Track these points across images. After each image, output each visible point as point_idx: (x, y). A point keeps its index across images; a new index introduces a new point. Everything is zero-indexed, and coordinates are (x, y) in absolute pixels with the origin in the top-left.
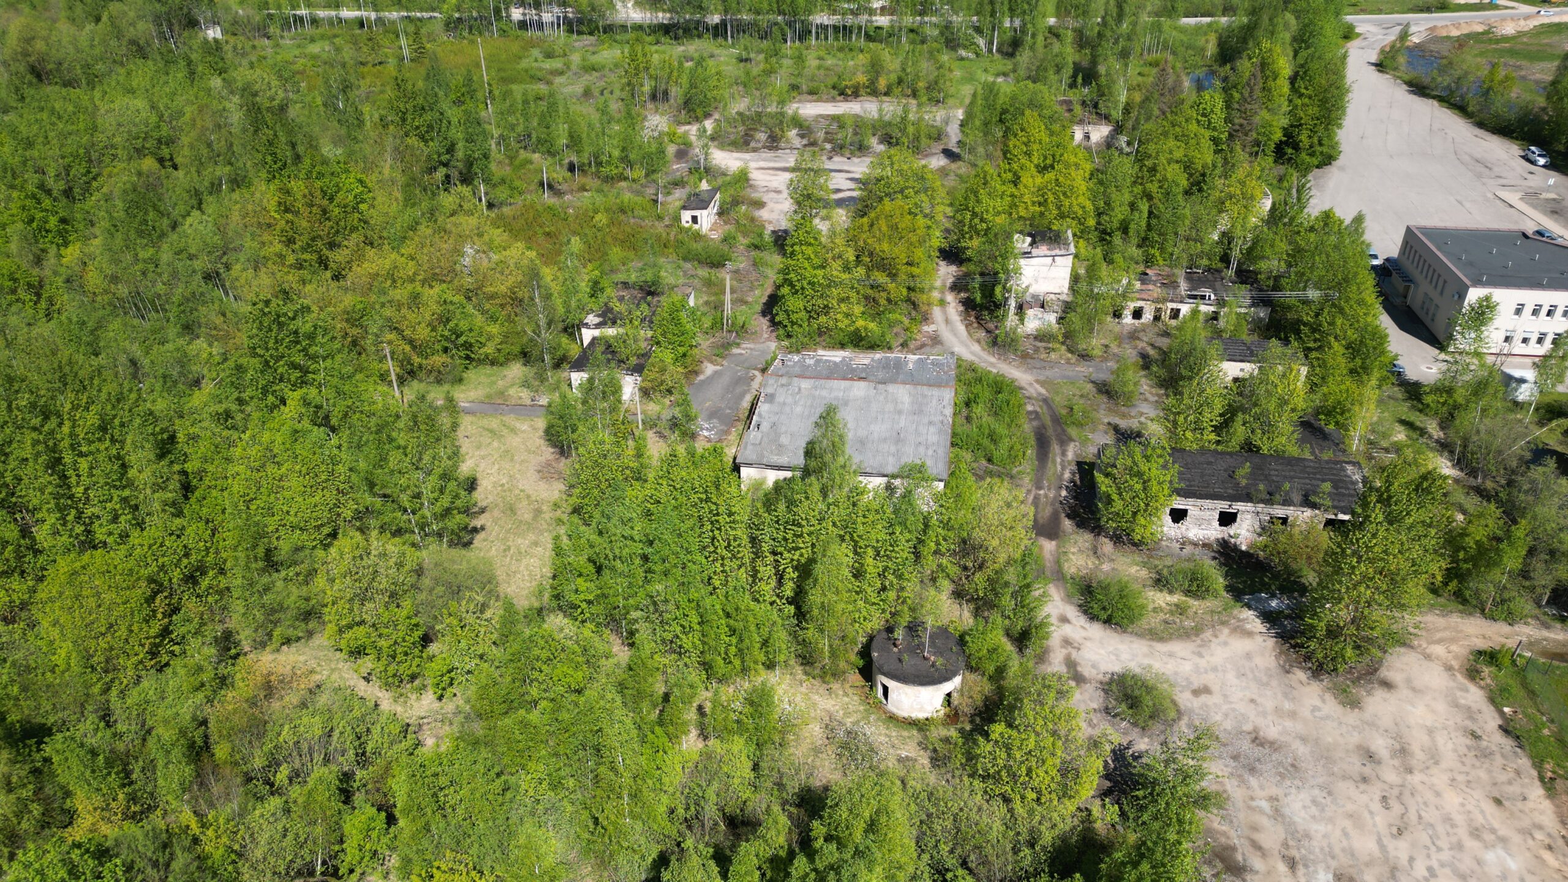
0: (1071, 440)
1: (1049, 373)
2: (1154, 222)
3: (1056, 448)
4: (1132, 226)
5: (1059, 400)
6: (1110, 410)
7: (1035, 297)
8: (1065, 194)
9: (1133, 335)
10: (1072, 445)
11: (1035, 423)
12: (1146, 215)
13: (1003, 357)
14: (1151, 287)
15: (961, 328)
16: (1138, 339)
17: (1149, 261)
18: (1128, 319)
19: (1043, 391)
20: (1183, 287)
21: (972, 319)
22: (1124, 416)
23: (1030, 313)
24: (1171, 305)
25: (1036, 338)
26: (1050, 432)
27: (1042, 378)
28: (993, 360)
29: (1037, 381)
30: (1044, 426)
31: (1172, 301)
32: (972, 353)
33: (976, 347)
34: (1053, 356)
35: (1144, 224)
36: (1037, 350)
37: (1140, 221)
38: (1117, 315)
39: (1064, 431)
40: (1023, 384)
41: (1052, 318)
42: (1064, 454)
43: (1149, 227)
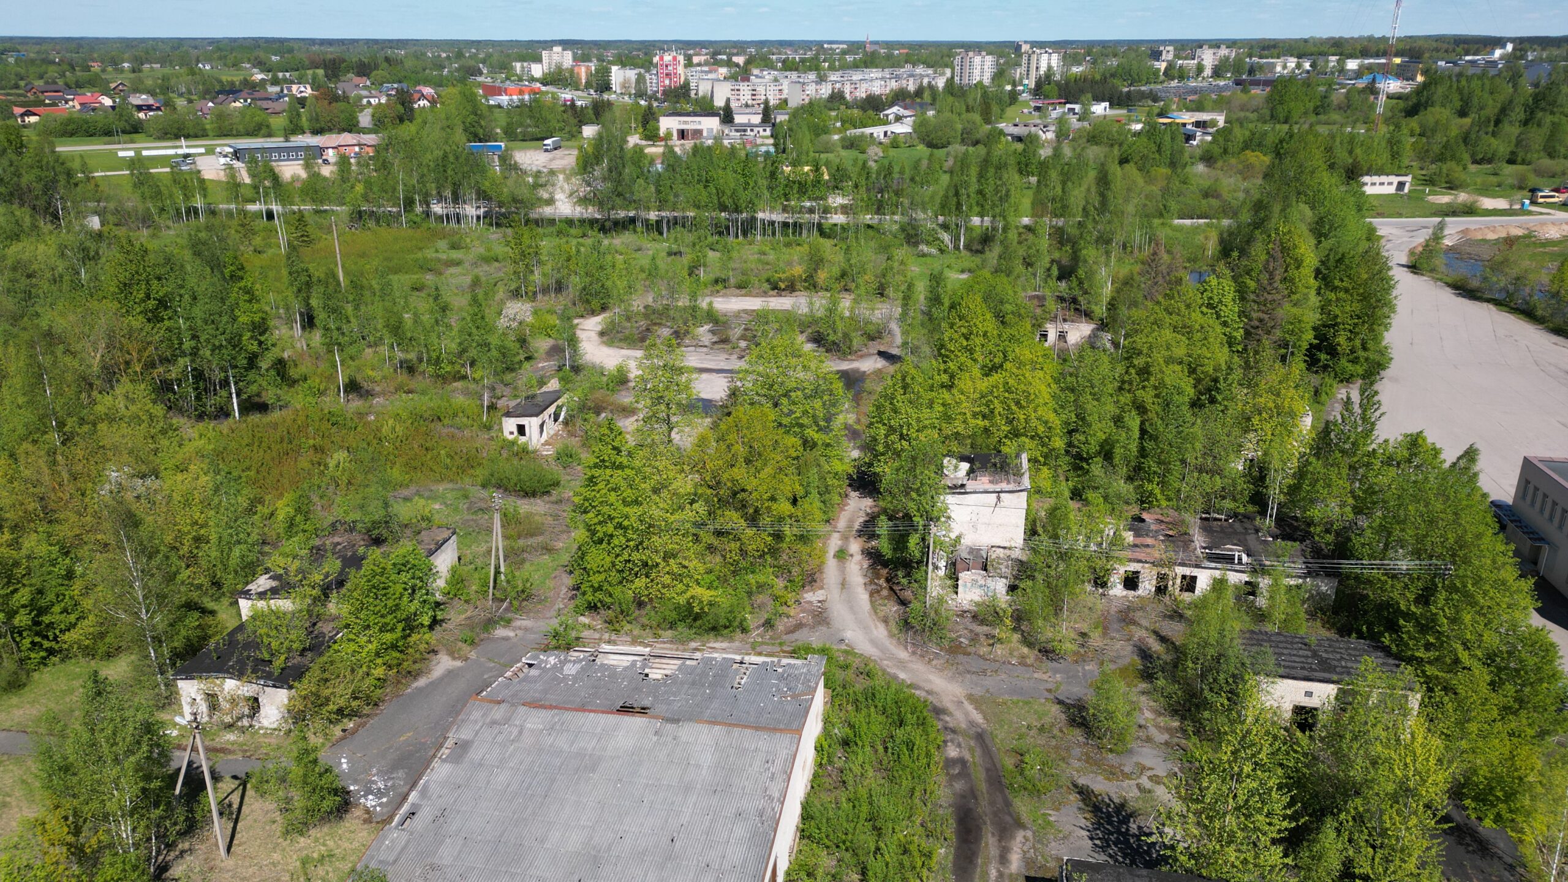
0: (1020, 825)
1: (989, 682)
2: (1149, 445)
3: (990, 843)
4: (1118, 451)
5: (1003, 738)
6: (1088, 760)
7: (974, 551)
8: (1018, 403)
9: (1126, 616)
10: (1020, 835)
11: (959, 786)
12: (1136, 434)
13: (919, 650)
14: (1149, 541)
15: (863, 597)
16: (1134, 622)
17: (1145, 501)
18: (1117, 590)
19: (978, 718)
20: (1199, 540)
21: (882, 582)
22: (1113, 773)
23: (964, 576)
24: (1180, 571)
25: (975, 617)
26: (983, 807)
27: (978, 692)
28: (903, 655)
29: (970, 698)
30: (972, 793)
31: (1183, 564)
32: (874, 642)
33: (880, 632)
34: (999, 650)
35: (1134, 447)
36: (974, 639)
37: (1128, 443)
38: (1100, 582)
39: (1008, 804)
40: (947, 703)
41: (1000, 586)
42: (1003, 859)
43: (1143, 452)
